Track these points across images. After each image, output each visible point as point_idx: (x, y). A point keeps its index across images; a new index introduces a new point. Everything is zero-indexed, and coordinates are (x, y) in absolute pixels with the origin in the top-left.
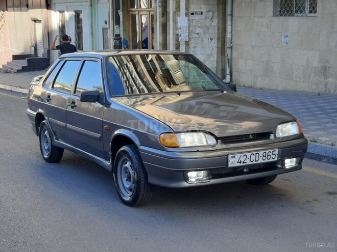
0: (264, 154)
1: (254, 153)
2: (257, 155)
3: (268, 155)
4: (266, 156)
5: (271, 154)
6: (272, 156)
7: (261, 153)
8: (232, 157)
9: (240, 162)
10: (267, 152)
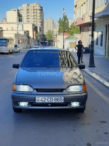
1: (50, 98)
2: (52, 99)
3: (58, 100)
5: (60, 99)
6: (60, 100)
7: (54, 98)
8: (38, 98)
9: (42, 101)
10: (57, 98)
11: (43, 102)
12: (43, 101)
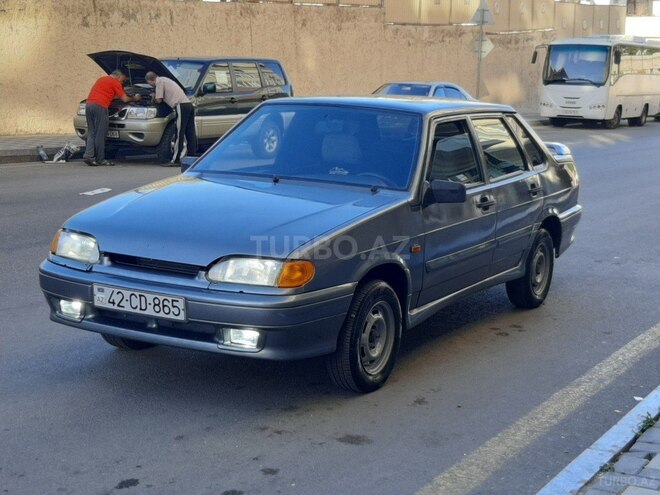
0: (157, 302)
1: (137, 294)
2: (143, 298)
3: (164, 306)
4: (161, 305)
5: (170, 305)
6: (172, 309)
7: (150, 298)
8: (99, 290)
9: (113, 303)
10: (161, 298)
11: (116, 307)
12: (117, 302)
